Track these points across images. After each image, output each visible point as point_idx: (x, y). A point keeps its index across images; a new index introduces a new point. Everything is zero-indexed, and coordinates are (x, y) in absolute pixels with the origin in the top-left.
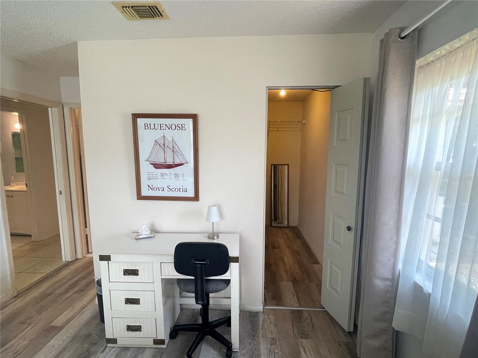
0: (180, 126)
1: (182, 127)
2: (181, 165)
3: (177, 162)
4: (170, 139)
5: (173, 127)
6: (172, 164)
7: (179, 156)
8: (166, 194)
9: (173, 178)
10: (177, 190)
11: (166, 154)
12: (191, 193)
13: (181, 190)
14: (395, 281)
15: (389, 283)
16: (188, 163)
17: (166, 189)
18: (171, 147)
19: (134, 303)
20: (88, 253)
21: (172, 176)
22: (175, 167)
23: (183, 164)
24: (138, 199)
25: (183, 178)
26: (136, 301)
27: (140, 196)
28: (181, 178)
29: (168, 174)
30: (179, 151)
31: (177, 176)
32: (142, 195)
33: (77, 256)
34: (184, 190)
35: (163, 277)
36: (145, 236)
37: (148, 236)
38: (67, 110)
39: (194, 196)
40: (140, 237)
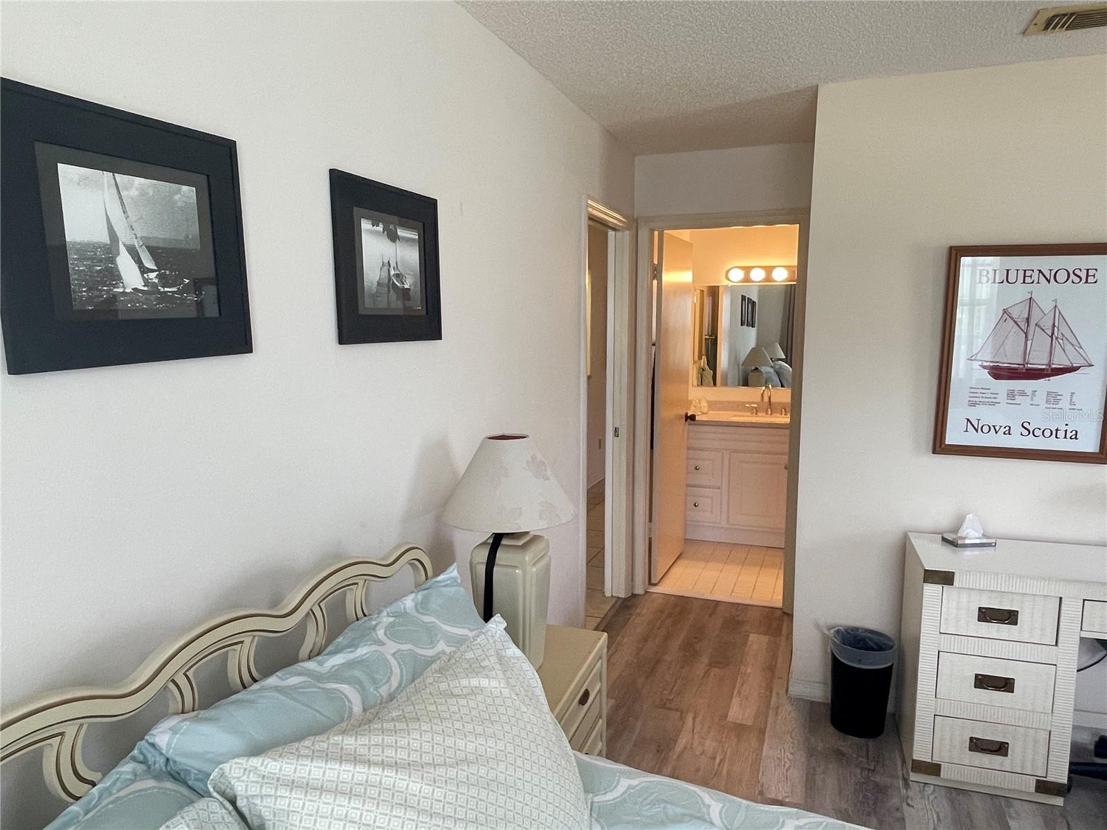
0: (1082, 275)
1: (1088, 276)
3: (1060, 361)
4: (1047, 306)
5: (1062, 276)
6: (1044, 367)
7: (1068, 347)
8: (1017, 441)
9: (1043, 405)
10: (1047, 433)
11: (1029, 343)
12: (1089, 443)
13: (1061, 434)
16: (1092, 366)
17: (1017, 430)
18: (1047, 325)
19: (997, 688)
20: (650, 583)
21: (1041, 398)
22: (1049, 376)
23: (1077, 368)
24: (934, 452)
25: (1072, 403)
26: (1006, 685)
27: (940, 446)
28: (1064, 403)
29: (1029, 393)
30: (1068, 334)
31: (1053, 397)
32: (946, 443)
33: (633, 587)
34: (1069, 435)
35: (1084, 635)
36: (978, 541)
37: (985, 541)
38: (643, 234)
39: (1097, 451)
40: (967, 542)
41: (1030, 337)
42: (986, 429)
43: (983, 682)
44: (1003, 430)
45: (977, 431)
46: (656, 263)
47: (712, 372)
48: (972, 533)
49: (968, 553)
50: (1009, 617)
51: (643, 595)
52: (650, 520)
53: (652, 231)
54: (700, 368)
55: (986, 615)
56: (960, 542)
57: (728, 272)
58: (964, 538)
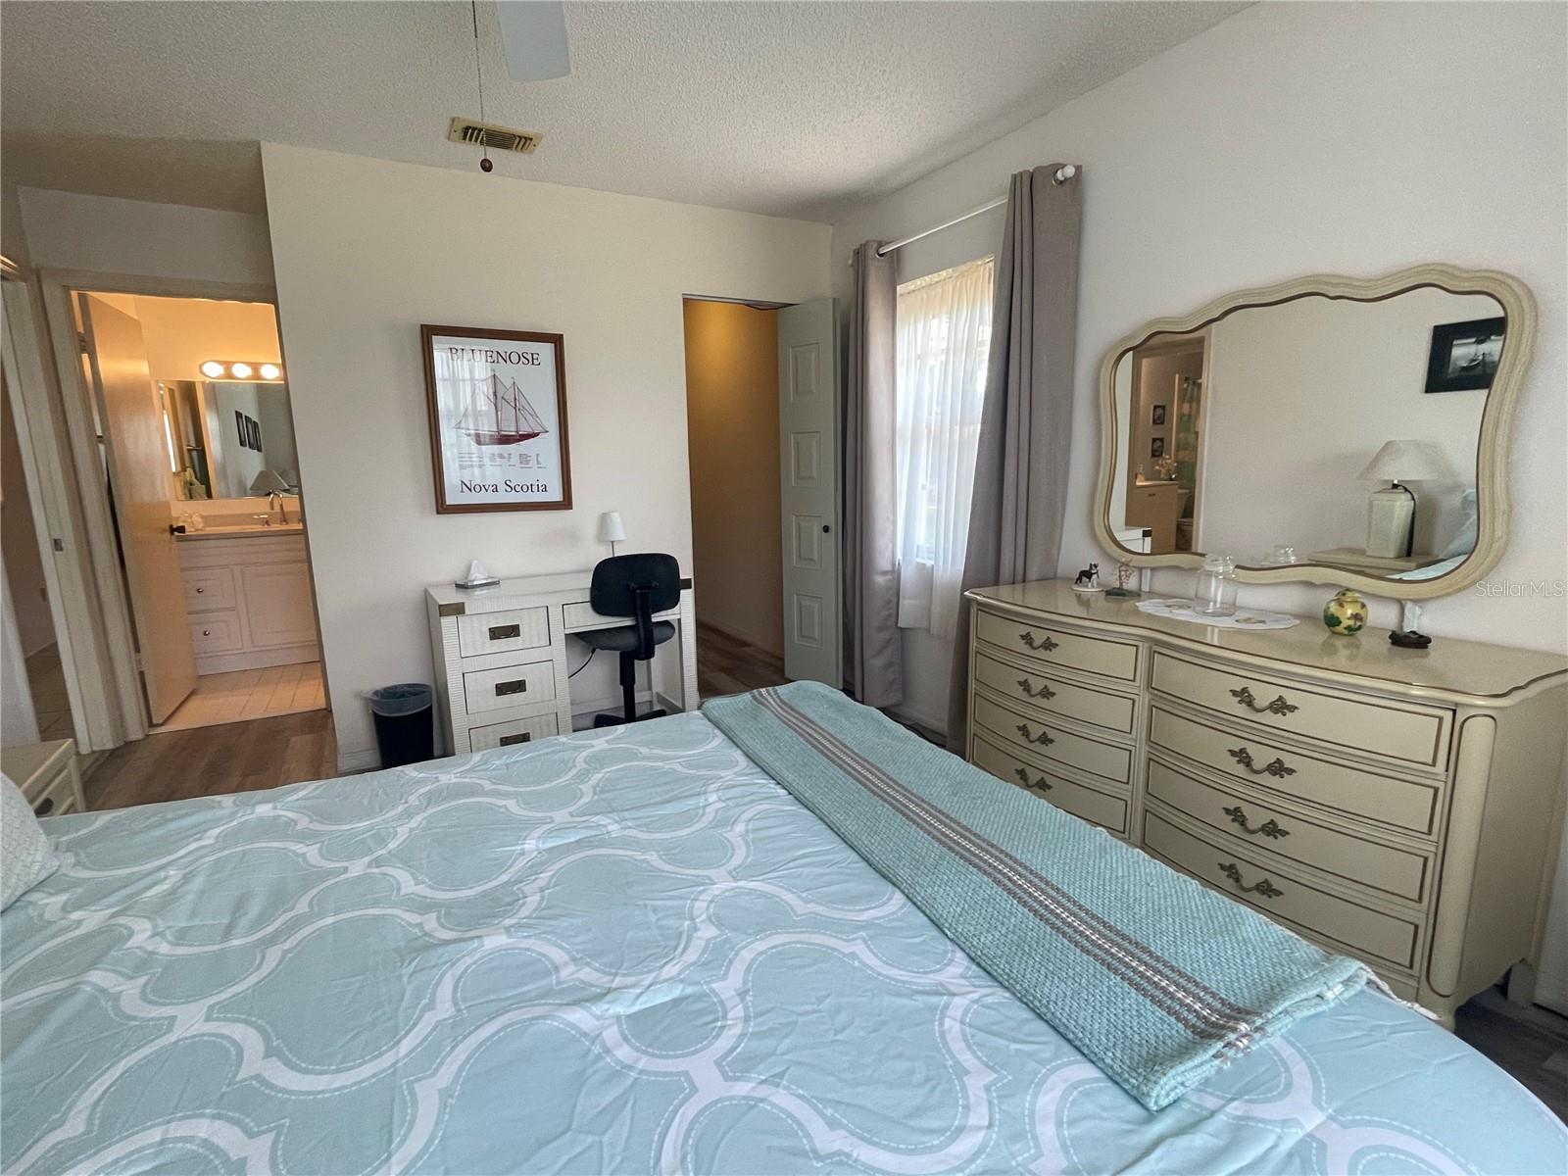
0: (530, 357)
1: (533, 360)
2: (535, 435)
3: (524, 429)
4: (508, 383)
5: (514, 357)
6: (513, 433)
7: (528, 417)
8: (503, 497)
9: (518, 465)
10: (525, 488)
11: (499, 413)
12: (555, 494)
13: (535, 488)
14: (895, 573)
15: (889, 577)
16: (547, 432)
17: (502, 487)
18: (510, 397)
19: (514, 691)
20: (152, 725)
21: (515, 460)
22: (519, 441)
23: (537, 434)
24: (438, 513)
25: (538, 462)
26: (519, 686)
27: (443, 508)
28: (533, 463)
29: (506, 455)
30: (527, 407)
31: (524, 459)
32: (448, 503)
33: (125, 733)
34: (541, 489)
35: (567, 632)
36: (484, 582)
37: (490, 581)
38: (51, 291)
39: (562, 499)
40: (475, 583)
41: (499, 408)
42: (478, 488)
43: (502, 689)
44: (491, 488)
45: (470, 490)
46: (82, 332)
47: (204, 486)
48: (477, 575)
49: (478, 592)
50: (512, 631)
51: (143, 740)
52: (137, 650)
53: (66, 289)
54: (186, 482)
55: (496, 633)
56: (469, 584)
57: (201, 366)
58: (473, 581)
